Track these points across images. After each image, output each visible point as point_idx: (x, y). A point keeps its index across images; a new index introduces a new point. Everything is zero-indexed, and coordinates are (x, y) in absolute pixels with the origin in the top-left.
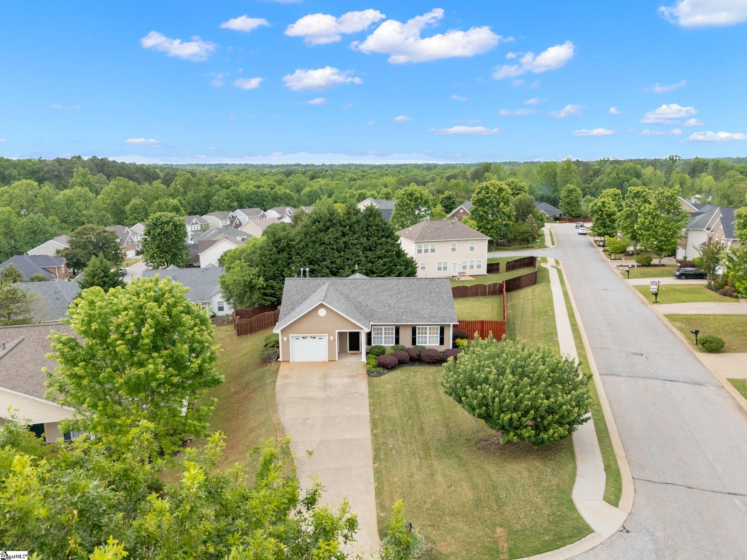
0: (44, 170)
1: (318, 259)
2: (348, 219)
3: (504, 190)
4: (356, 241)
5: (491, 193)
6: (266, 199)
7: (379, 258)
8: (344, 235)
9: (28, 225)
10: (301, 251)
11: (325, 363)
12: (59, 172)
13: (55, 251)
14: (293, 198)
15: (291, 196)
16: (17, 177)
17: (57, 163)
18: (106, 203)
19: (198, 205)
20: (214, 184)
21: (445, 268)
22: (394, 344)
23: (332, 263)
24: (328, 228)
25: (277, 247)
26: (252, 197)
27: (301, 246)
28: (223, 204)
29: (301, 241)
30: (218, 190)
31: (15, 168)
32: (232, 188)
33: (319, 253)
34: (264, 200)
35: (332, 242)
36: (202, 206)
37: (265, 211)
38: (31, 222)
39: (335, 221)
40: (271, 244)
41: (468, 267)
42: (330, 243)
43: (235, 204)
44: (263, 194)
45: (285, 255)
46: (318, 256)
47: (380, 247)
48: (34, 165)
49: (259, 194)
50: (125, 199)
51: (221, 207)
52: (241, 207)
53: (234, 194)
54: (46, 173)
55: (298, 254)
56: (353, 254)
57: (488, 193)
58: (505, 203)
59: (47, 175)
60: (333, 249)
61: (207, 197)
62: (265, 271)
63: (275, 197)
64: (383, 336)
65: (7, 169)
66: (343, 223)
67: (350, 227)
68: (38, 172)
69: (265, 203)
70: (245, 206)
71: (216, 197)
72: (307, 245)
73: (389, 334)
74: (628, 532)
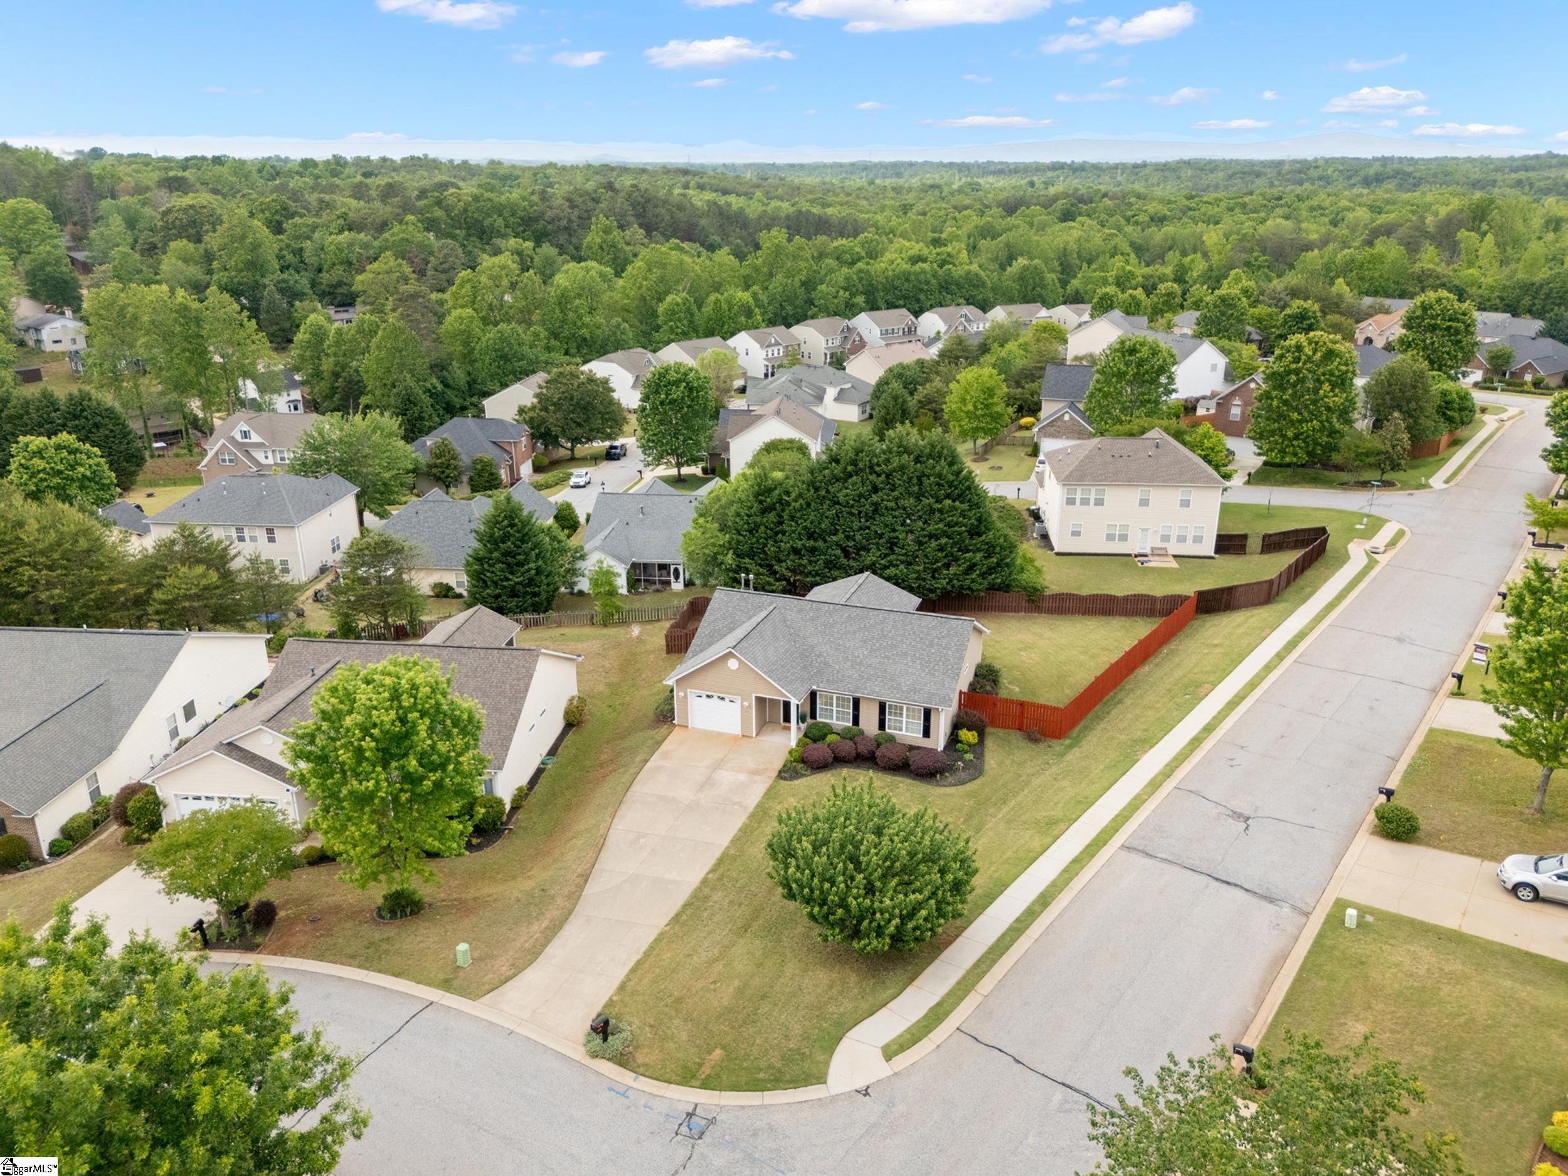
0: (546, 217)
1: (824, 531)
2: (888, 460)
3: (1337, 355)
4: (893, 504)
5: (1304, 363)
6: (925, 287)
7: (931, 536)
8: (875, 489)
9: (495, 344)
10: (798, 515)
11: (735, 738)
12: (570, 221)
13: (517, 409)
14: (984, 285)
15: (980, 279)
16: (502, 230)
17: (567, 204)
18: (628, 296)
19: (790, 300)
20: (827, 256)
21: (1123, 538)
22: (850, 724)
23: (848, 538)
24: (851, 476)
25: (761, 502)
26: (897, 283)
27: (797, 505)
28: (836, 301)
29: (800, 496)
30: (831, 271)
31: (500, 215)
32: (860, 265)
33: (826, 521)
34: (921, 290)
35: (851, 502)
36: (798, 302)
37: (917, 314)
38: (500, 338)
39: (861, 465)
40: (751, 498)
41: (1173, 539)
42: (848, 503)
43: (860, 300)
44: (922, 277)
45: (772, 517)
46: (823, 526)
47: (937, 515)
48: (532, 207)
49: (912, 277)
50: (661, 289)
51: (832, 308)
52: (873, 306)
53: (860, 279)
54: (549, 223)
55: (792, 518)
56: (886, 526)
57: (1297, 360)
58: (1333, 386)
59: (550, 227)
60: (851, 514)
61: (809, 285)
62: (738, 542)
63: (946, 281)
64: (835, 709)
65: (489, 215)
66: (877, 469)
67: (888, 476)
68: (536, 220)
69: (922, 297)
70: (881, 303)
71: (823, 287)
72: (808, 505)
73: (843, 707)
74: (866, 1094)
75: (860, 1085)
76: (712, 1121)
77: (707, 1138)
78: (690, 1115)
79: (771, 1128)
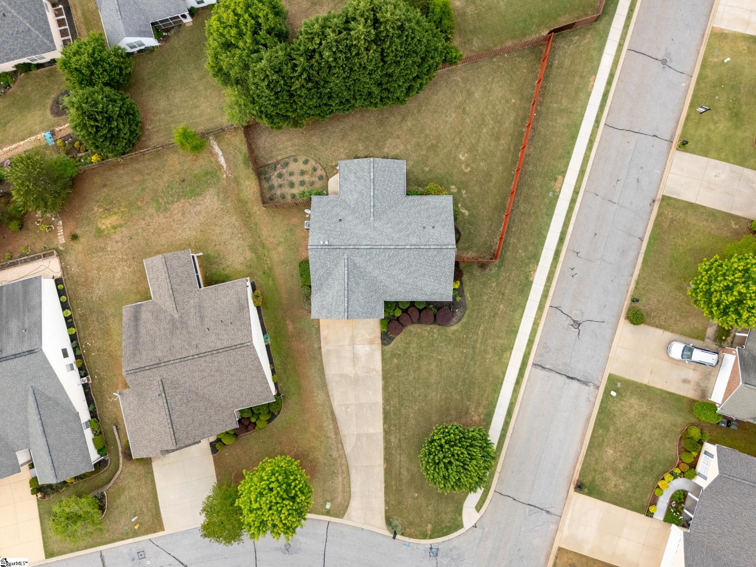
74: (476, 527)
75: (473, 524)
76: (438, 549)
77: (439, 555)
78: (431, 548)
79: (455, 547)
